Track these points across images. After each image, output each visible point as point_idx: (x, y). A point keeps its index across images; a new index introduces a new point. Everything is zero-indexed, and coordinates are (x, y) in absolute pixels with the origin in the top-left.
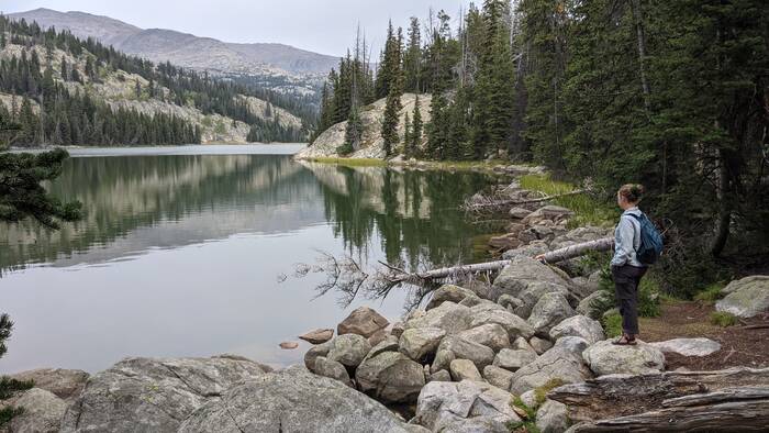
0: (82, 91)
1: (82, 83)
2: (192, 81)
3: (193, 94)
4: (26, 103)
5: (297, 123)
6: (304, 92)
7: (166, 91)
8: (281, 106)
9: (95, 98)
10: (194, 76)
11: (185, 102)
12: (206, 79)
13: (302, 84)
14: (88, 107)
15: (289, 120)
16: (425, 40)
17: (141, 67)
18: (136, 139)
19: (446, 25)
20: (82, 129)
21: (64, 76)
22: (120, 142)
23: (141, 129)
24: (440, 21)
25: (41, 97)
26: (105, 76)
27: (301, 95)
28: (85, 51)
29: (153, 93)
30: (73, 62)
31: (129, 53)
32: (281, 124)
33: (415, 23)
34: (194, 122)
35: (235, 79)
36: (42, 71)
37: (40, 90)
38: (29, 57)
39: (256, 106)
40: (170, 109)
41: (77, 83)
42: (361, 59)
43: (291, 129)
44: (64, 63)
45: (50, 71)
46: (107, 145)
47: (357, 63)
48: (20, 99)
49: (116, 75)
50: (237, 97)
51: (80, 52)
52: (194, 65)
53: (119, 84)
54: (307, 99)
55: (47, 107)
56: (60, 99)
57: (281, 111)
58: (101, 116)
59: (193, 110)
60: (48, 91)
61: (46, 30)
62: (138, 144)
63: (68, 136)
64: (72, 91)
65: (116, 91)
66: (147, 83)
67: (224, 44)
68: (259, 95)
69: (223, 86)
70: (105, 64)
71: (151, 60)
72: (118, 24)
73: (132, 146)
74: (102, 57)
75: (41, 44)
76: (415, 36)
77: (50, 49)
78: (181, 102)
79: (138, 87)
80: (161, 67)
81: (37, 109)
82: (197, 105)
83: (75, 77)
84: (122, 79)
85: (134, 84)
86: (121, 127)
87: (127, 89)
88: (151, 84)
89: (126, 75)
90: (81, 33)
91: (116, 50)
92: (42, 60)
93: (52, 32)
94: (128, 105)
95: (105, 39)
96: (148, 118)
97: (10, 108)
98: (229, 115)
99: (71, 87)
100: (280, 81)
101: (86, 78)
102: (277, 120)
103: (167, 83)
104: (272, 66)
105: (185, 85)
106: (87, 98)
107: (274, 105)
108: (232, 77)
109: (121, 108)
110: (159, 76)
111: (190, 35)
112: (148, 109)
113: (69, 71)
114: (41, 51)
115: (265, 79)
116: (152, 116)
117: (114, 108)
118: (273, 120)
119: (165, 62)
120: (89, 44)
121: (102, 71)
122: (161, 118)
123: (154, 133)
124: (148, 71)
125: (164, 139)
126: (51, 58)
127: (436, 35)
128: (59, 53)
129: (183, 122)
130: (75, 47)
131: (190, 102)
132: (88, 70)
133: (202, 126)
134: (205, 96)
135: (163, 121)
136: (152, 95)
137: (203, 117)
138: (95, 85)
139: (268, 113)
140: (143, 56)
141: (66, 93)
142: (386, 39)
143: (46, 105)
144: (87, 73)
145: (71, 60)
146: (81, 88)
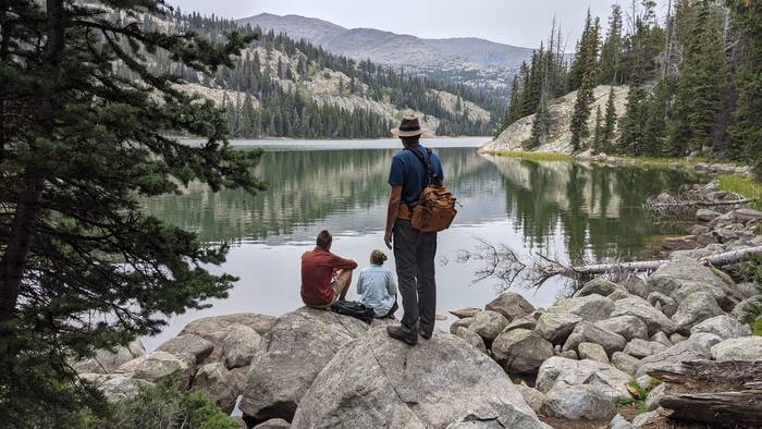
0: (294, 89)
1: (294, 80)
2: (389, 78)
3: (389, 89)
4: (248, 100)
5: (486, 116)
6: (495, 85)
7: (365, 87)
8: (471, 100)
9: (305, 94)
10: (391, 72)
11: (381, 98)
12: (402, 75)
13: (494, 78)
14: (298, 103)
15: (478, 113)
16: (627, 29)
17: (345, 66)
18: (336, 133)
19: (651, 12)
20: (292, 123)
21: (280, 75)
22: (324, 135)
23: (341, 122)
24: (644, 8)
25: (260, 94)
26: (314, 74)
27: (492, 88)
28: (298, 52)
29: (353, 90)
30: (288, 61)
31: (336, 53)
32: (469, 117)
33: (617, 11)
34: (388, 117)
35: (429, 74)
36: (262, 70)
37: (259, 87)
38: (252, 58)
39: (447, 100)
40: (368, 105)
41: (290, 81)
42: (555, 50)
43: (479, 123)
44: (280, 62)
45: (268, 70)
46: (312, 138)
47: (550, 55)
48: (243, 94)
49: (323, 73)
50: (430, 92)
51: (293, 52)
52: (392, 62)
53: (325, 81)
54: (498, 92)
55: (265, 103)
56: (276, 96)
57: (470, 105)
58: (309, 111)
59: (388, 105)
60: (266, 88)
61: (267, 33)
62: (339, 137)
63: (281, 130)
64: (285, 89)
65: (322, 88)
66: (349, 80)
67: (420, 40)
68: (450, 90)
69: (417, 81)
70: (314, 63)
71: (354, 58)
72: (327, 25)
73: (333, 138)
74: (313, 57)
75: (262, 46)
76: (616, 24)
77: (269, 50)
78: (379, 97)
79: (341, 83)
80: (363, 65)
81: (256, 105)
82: (392, 100)
83: (289, 76)
84: (327, 76)
85: (338, 81)
86: (325, 121)
87: (331, 86)
88: (353, 81)
89: (331, 74)
90: (295, 35)
91: (324, 49)
92: (262, 61)
93: (271, 34)
94: (332, 101)
95: (315, 39)
96: (348, 113)
97: (235, 103)
98: (421, 110)
99: (285, 84)
100: (473, 75)
101: (297, 76)
102: (466, 113)
103: (366, 80)
104: (466, 60)
105: (383, 82)
106: (297, 95)
107: (465, 99)
108: (425, 72)
109: (326, 104)
110: (360, 73)
111: (390, 33)
112: (348, 104)
113: (284, 71)
114: (261, 51)
115: (457, 74)
116: (352, 111)
117: (320, 104)
118: (462, 113)
119: (366, 60)
120: (302, 45)
121: (311, 68)
122: (359, 112)
123: (352, 127)
124: (351, 68)
125: (361, 133)
126: (270, 59)
127: (639, 24)
128: (277, 54)
129: (378, 117)
130: (290, 47)
131: (386, 98)
132: (299, 69)
133: (395, 121)
134: (400, 92)
135: (361, 116)
136: (352, 92)
137: (397, 112)
138: (305, 83)
139: (458, 107)
140: (347, 55)
141: (280, 90)
142: (583, 29)
143: (264, 101)
144: (298, 72)
145: (285, 60)
146: (293, 85)
